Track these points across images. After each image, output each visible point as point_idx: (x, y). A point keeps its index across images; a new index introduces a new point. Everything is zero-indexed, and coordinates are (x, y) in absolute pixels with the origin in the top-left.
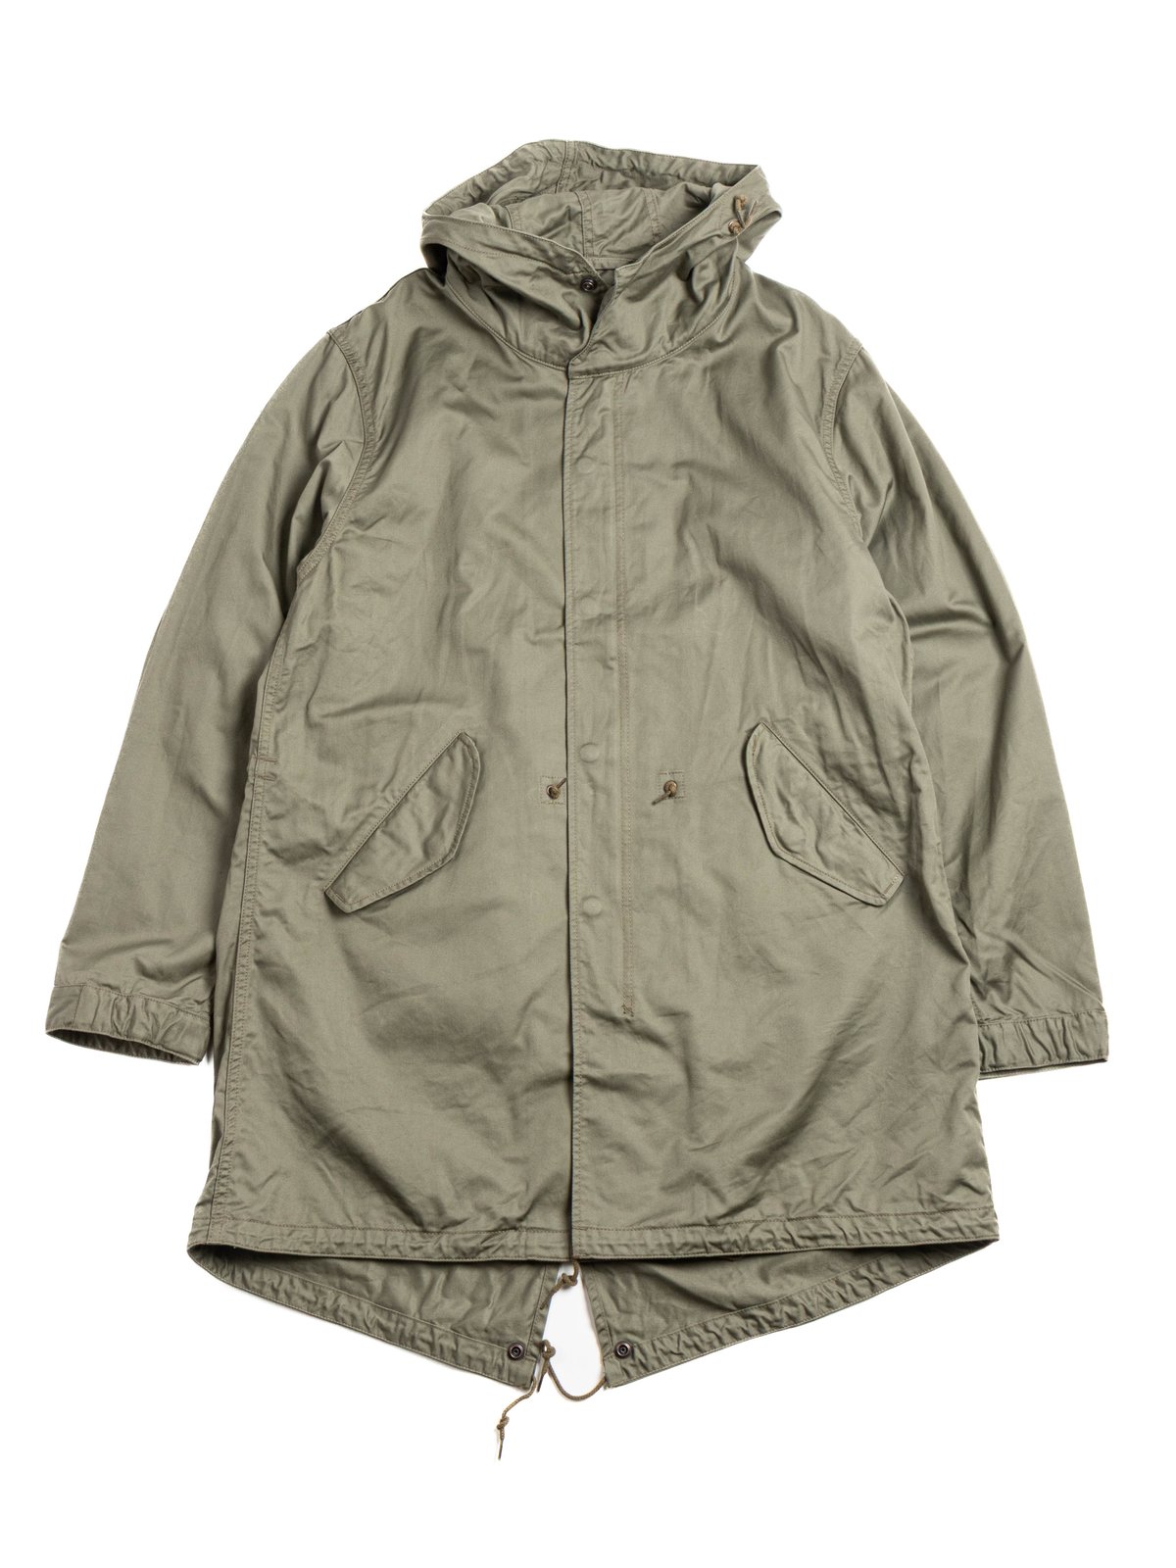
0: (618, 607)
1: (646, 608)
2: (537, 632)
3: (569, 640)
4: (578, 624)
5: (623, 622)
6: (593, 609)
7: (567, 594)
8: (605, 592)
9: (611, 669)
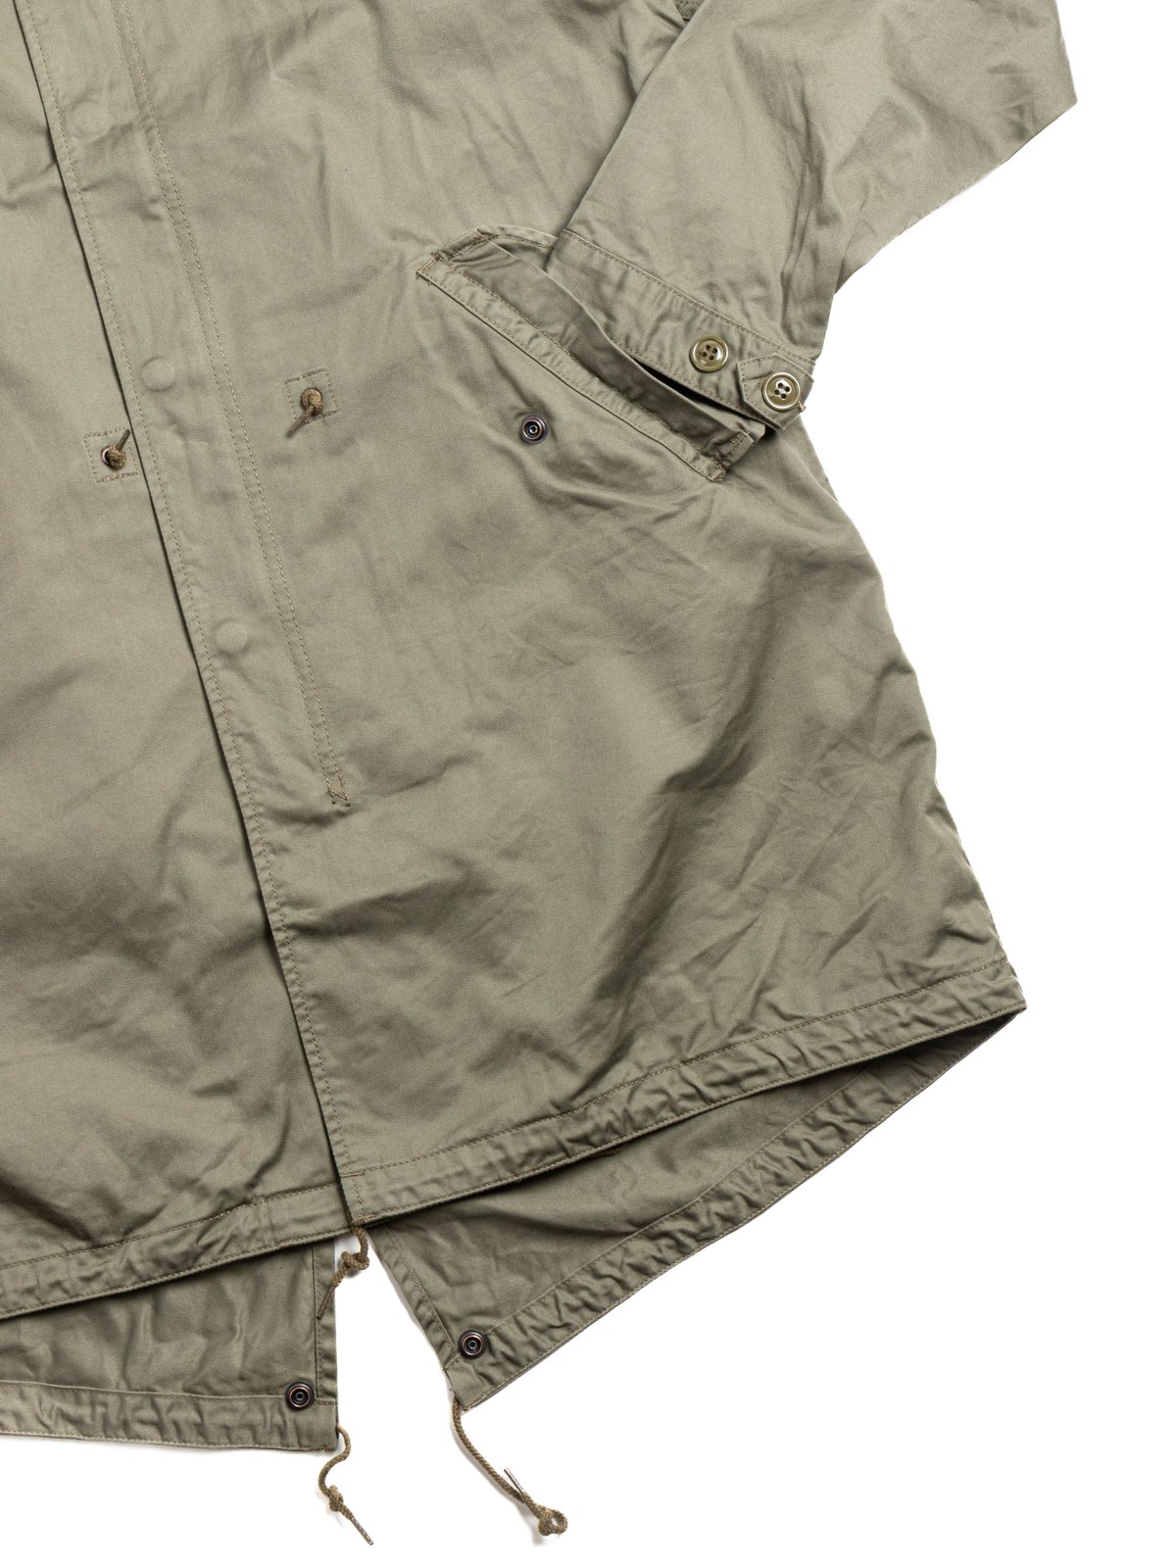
0: (141, 107)
1: (189, 97)
2: (12, 186)
3: (70, 186)
4: (79, 153)
5: (155, 132)
6: (98, 119)
7: (47, 105)
8: (112, 86)
9: (156, 218)
